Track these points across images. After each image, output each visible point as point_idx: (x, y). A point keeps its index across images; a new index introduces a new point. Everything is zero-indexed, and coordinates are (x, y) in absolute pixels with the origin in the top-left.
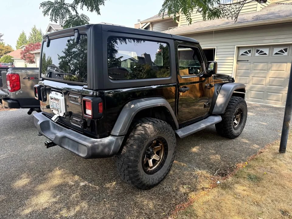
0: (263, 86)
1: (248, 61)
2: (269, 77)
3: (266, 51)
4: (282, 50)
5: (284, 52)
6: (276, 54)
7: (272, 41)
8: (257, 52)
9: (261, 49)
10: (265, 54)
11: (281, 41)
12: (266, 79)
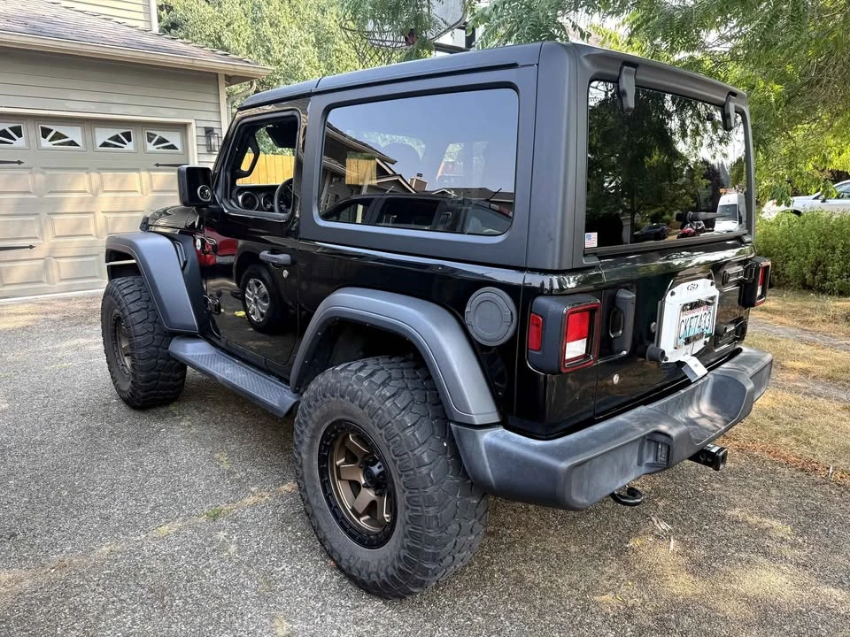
0: (91, 238)
1: (19, 162)
2: (103, 212)
3: (74, 133)
4: (117, 136)
5: (126, 141)
6: (105, 145)
7: (92, 107)
8: (44, 136)
9: (55, 129)
10: (72, 143)
11: (115, 109)
12: (95, 217)
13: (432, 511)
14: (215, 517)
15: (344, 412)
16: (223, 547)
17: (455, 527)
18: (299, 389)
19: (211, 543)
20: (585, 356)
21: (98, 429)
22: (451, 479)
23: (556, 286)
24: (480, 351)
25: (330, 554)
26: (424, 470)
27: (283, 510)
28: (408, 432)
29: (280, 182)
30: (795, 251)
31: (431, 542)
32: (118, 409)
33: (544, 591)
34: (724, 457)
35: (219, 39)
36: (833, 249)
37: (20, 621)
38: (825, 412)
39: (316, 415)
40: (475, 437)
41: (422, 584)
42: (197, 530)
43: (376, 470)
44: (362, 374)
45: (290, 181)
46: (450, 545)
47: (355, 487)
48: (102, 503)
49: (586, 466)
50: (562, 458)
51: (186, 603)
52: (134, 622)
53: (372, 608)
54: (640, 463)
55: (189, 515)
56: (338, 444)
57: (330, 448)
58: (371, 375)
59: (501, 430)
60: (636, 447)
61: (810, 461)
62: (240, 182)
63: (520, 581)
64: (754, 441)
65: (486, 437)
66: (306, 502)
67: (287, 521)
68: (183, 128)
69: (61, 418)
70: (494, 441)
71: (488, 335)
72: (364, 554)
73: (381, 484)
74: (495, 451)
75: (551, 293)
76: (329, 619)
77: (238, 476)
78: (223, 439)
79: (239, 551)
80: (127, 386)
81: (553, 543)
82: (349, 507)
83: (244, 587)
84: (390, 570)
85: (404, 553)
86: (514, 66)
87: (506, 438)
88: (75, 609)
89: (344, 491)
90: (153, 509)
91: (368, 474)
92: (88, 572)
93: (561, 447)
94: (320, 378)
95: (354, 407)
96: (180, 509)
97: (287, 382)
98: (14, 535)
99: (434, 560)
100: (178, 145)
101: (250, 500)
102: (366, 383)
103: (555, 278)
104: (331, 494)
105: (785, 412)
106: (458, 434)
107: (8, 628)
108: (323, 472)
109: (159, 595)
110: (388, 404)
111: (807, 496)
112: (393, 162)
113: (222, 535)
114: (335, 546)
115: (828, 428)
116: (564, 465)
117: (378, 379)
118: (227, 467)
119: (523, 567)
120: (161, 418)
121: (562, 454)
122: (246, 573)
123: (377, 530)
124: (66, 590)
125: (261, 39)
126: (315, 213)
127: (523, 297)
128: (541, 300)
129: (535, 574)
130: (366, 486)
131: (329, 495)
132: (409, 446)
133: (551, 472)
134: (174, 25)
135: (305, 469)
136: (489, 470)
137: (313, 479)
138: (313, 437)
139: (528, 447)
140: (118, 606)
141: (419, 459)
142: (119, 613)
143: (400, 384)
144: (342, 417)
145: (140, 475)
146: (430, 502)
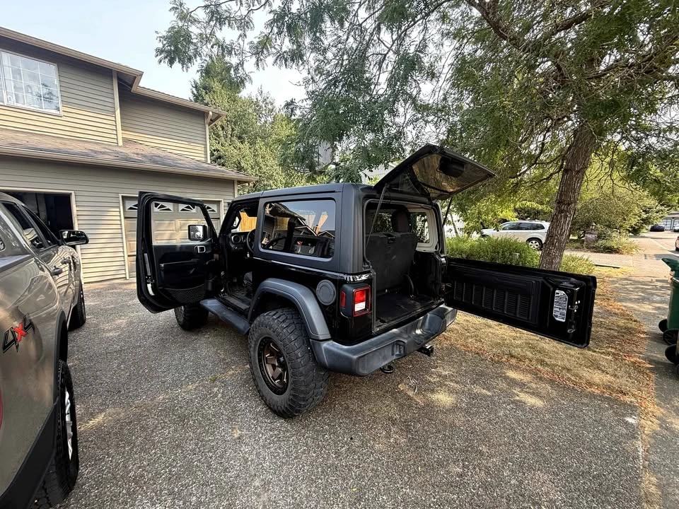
3: (169, 205)
5: (192, 209)
6: (183, 210)
8: (156, 207)
9: (161, 203)
10: (169, 210)
13: (302, 378)
14: (214, 381)
15: (268, 334)
16: (216, 395)
17: (313, 385)
18: (251, 321)
19: (210, 394)
20: (365, 309)
21: (167, 339)
22: (311, 364)
23: (352, 280)
24: (323, 307)
25: (262, 397)
26: (299, 360)
27: (245, 377)
28: (292, 343)
29: (250, 231)
30: (482, 254)
31: (302, 392)
32: (178, 329)
33: (357, 413)
34: (432, 351)
35: (239, 163)
36: (498, 253)
37: (116, 434)
38: (490, 327)
39: (256, 335)
40: (320, 346)
41: (299, 411)
42: (204, 387)
43: (282, 359)
44: (275, 317)
45: (254, 231)
46: (311, 393)
47: (274, 367)
48: (163, 375)
49: (366, 357)
50: (354, 354)
51: (194, 422)
52: (169, 433)
53: (279, 423)
54: (393, 355)
55: (202, 380)
56: (266, 347)
57: (263, 350)
58: (279, 317)
59: (331, 342)
60: (391, 346)
61: (481, 349)
62: (233, 231)
63: (347, 408)
64: (457, 341)
65: (325, 345)
66: (253, 374)
67: (246, 382)
68: (218, 203)
69: (150, 335)
70: (328, 347)
71: (325, 300)
72: (276, 397)
73: (283, 365)
74: (328, 351)
75: (350, 283)
76: (259, 429)
77: (227, 361)
78: (222, 344)
79: (222, 397)
80: (182, 320)
81: (364, 390)
82: (271, 376)
83: (222, 414)
84: (286, 405)
85: (291, 397)
86: (334, 192)
87: (333, 345)
88: (142, 427)
89: (269, 369)
90: (186, 377)
91: (279, 361)
92: (152, 409)
93: (355, 349)
94: (258, 319)
95: (271, 332)
96: (198, 377)
97: (247, 318)
98: (120, 392)
99: (304, 401)
100: (216, 210)
101: (230, 373)
102: (276, 321)
103: (351, 277)
104: (263, 370)
105: (472, 327)
106: (313, 344)
107: (110, 437)
108: (260, 361)
109: (182, 419)
110: (284, 331)
111: (478, 366)
112: (305, 220)
113: (216, 389)
114: (264, 394)
115: (490, 334)
116: (355, 357)
117: (281, 320)
118: (222, 356)
119: (349, 402)
120: (197, 334)
121: (354, 352)
122: (224, 407)
123: (281, 386)
124: (139, 417)
125: (257, 164)
126: (260, 246)
127: (339, 284)
128: (345, 286)
129: (354, 406)
130: (278, 366)
131: (262, 371)
132: (292, 349)
133: (349, 360)
134: (220, 157)
135: (252, 359)
136: (326, 360)
137: (256, 363)
138: (255, 345)
139: (342, 349)
140: (163, 424)
141: (297, 355)
142: (163, 428)
143: (292, 321)
144: (267, 336)
145: (183, 361)
146: (301, 374)
